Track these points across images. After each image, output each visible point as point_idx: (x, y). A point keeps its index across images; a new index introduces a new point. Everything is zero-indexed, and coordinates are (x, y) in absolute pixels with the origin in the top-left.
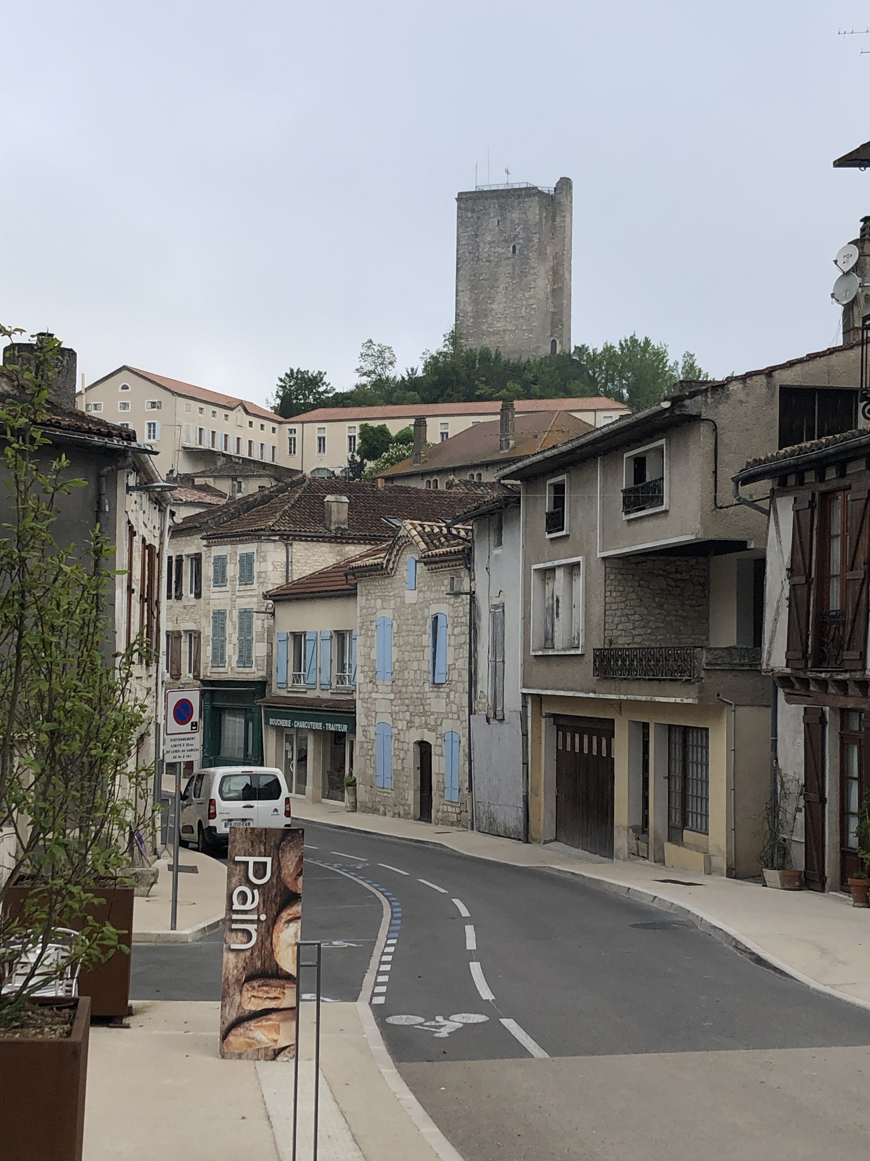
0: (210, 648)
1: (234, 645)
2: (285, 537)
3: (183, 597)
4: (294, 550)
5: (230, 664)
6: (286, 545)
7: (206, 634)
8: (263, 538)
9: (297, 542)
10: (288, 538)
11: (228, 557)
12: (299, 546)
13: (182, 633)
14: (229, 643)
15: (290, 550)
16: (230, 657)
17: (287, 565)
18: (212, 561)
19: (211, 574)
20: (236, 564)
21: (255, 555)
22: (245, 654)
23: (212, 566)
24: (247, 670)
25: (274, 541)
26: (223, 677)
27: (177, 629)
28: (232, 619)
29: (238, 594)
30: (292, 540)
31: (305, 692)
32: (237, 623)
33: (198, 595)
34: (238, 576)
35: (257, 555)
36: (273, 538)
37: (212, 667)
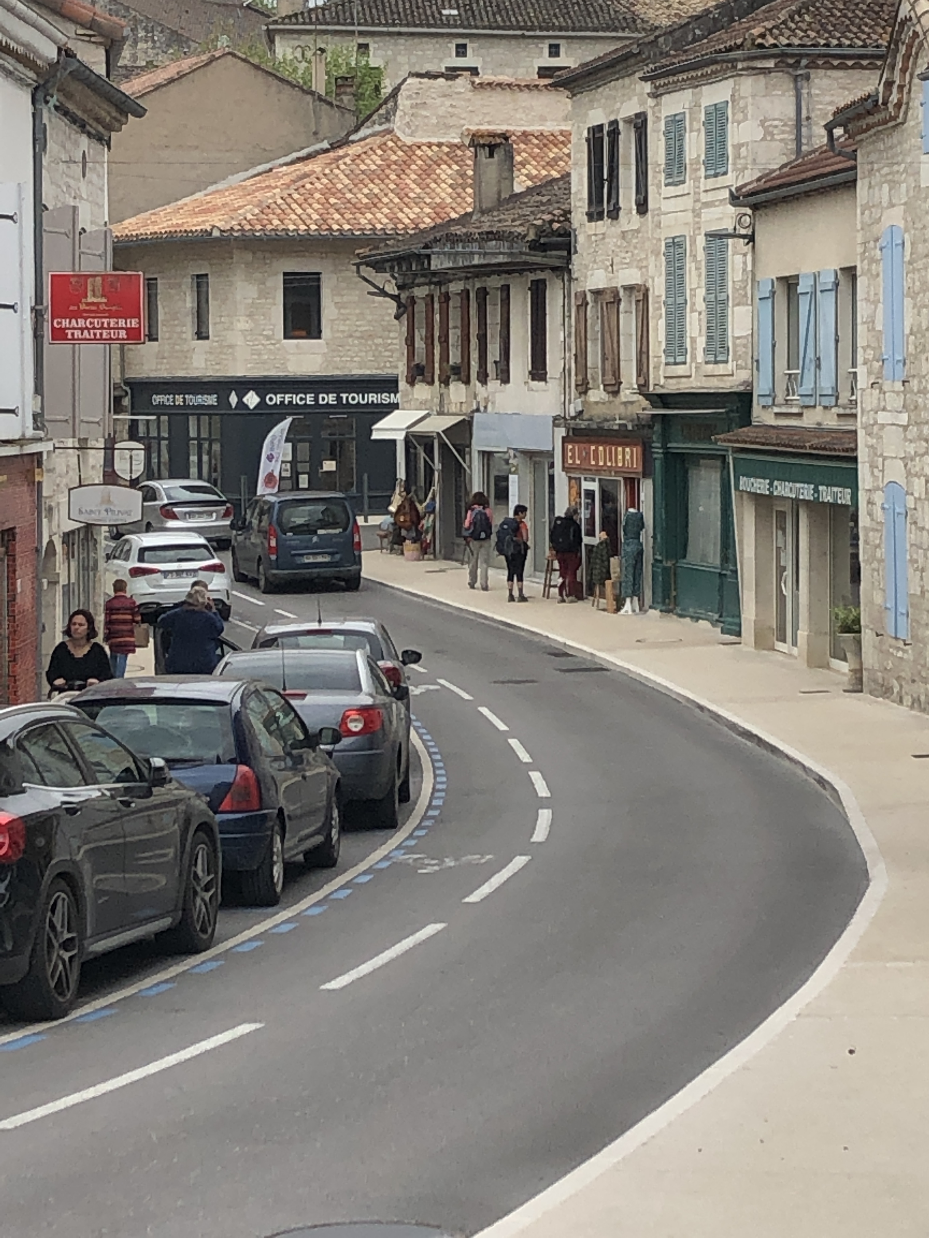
0: (662, 323)
1: (700, 313)
2: (791, 61)
3: (621, 213)
4: (815, 91)
5: (693, 358)
6: (796, 78)
7: (657, 293)
8: (740, 66)
9: (821, 72)
10: (798, 62)
11: (687, 116)
12: (826, 82)
13: (622, 293)
14: (692, 311)
15: (804, 91)
16: (693, 341)
17: (798, 125)
18: (663, 128)
19: (662, 160)
20: (699, 130)
21: (730, 104)
22: (717, 334)
23: (663, 138)
24: (721, 369)
25: (768, 71)
26: (684, 386)
27: (614, 285)
28: (695, 256)
29: (704, 198)
30: (807, 67)
31: (800, 415)
32: (703, 263)
33: (642, 207)
34: (703, 157)
35: (733, 107)
36: (759, 64)
37: (667, 364)
